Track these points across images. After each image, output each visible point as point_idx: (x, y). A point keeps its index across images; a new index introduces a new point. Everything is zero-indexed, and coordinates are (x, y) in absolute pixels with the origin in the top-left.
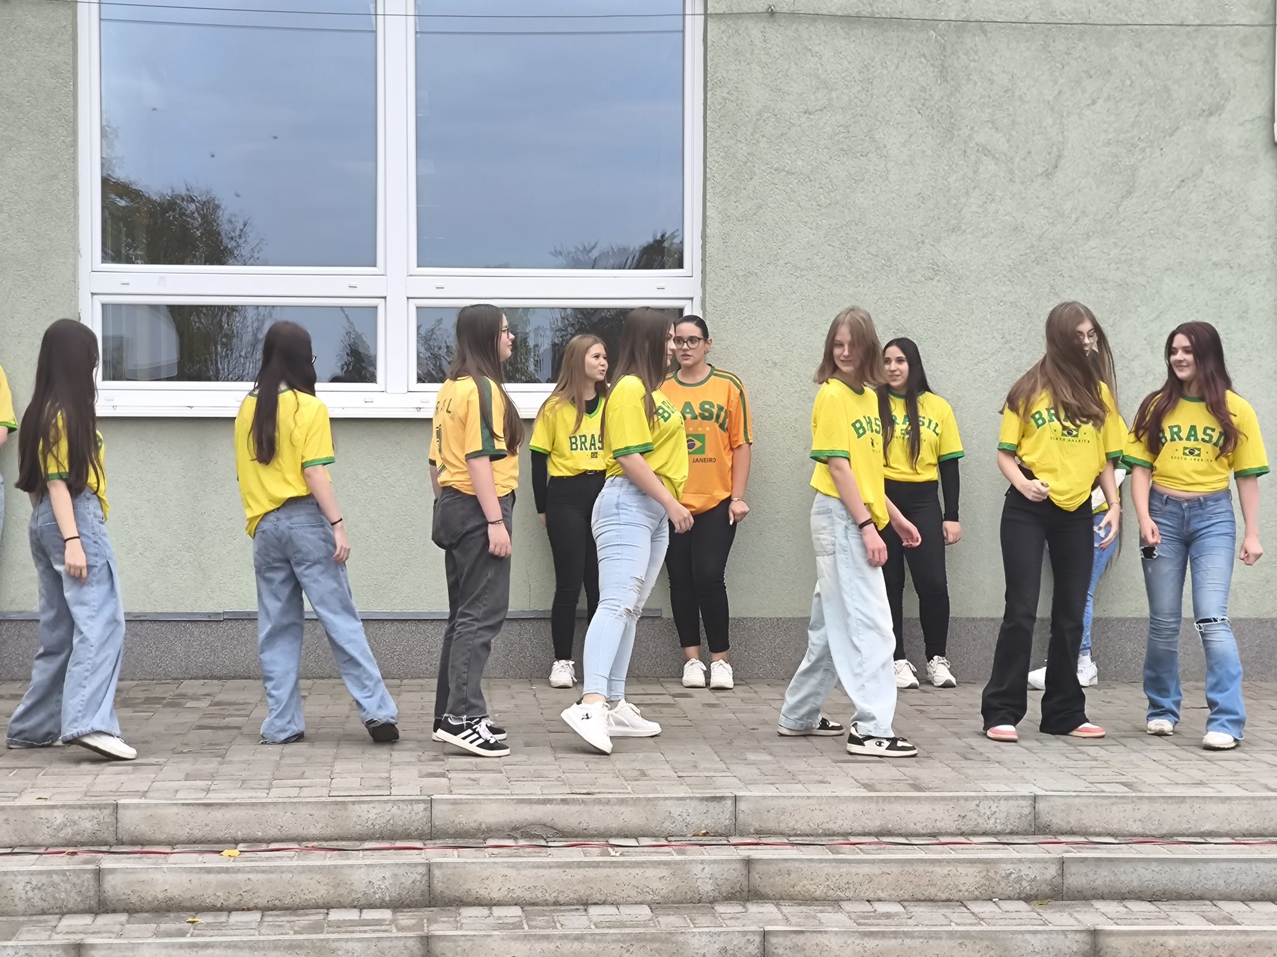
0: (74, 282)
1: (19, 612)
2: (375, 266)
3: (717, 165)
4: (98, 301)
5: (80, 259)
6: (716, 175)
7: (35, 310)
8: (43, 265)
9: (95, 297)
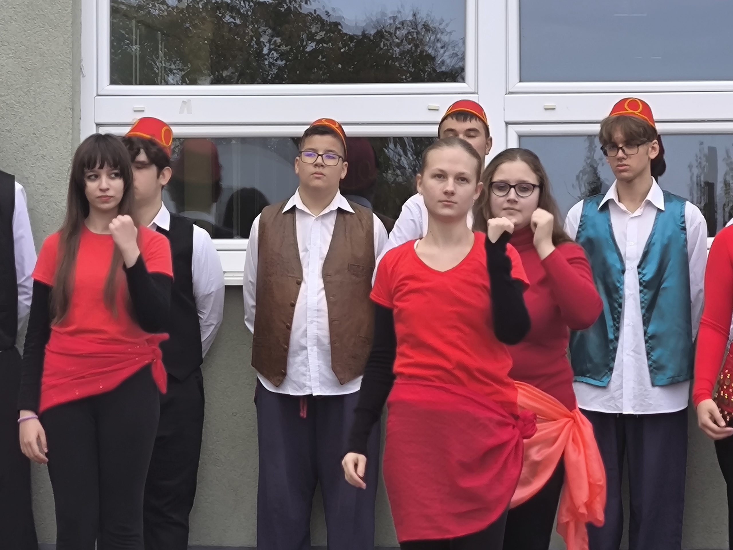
0: (73, 109)
2: (463, 80)
5: (82, 79)
7: (22, 148)
8: (32, 88)
9: (101, 128)
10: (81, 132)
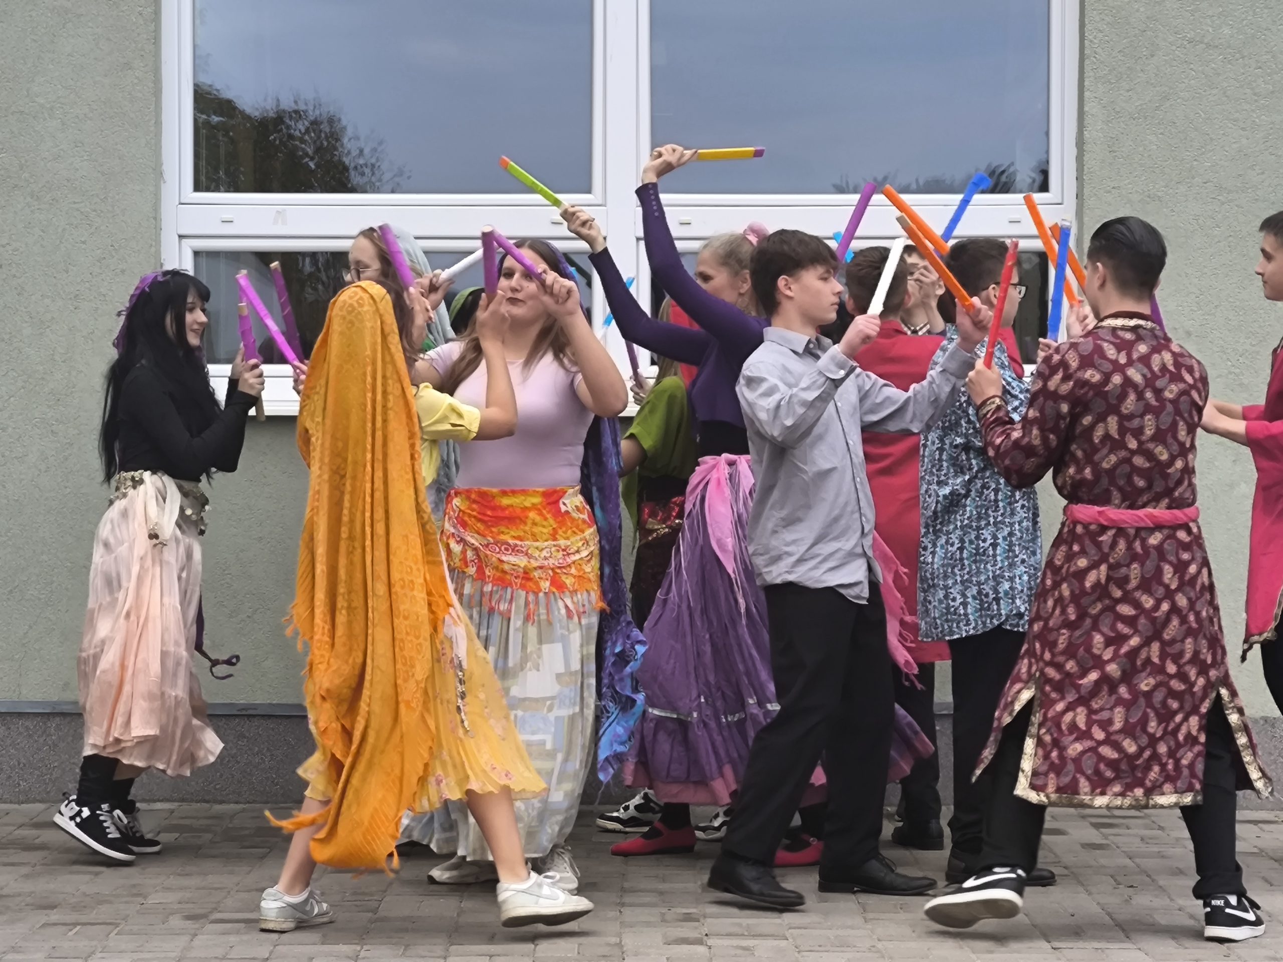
0: (155, 219)
3: (1100, 35)
4: (189, 246)
6: (1099, 50)
8: (110, 195)
9: (184, 241)
10: (162, 244)
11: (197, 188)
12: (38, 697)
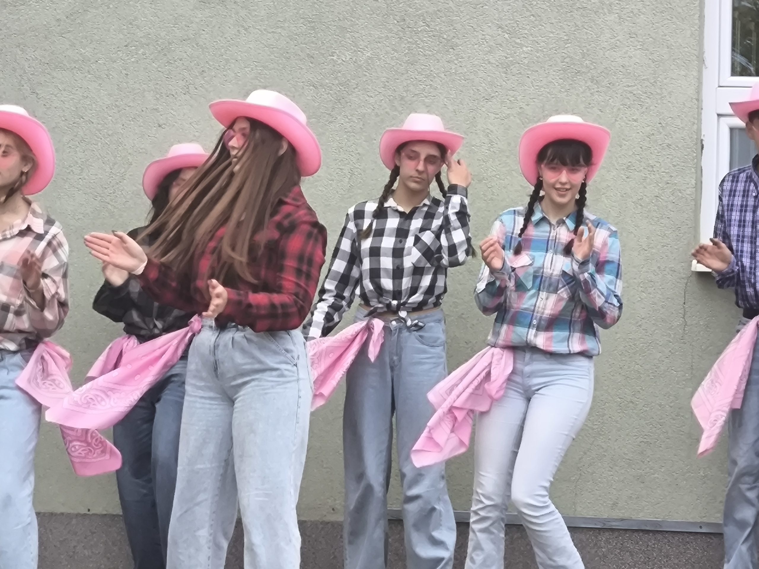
0: (698, 100)
1: (622, 520)
5: (705, 71)
7: (648, 137)
8: (659, 79)
9: (722, 119)
10: (703, 122)
11: (734, 72)
12: (591, 514)
